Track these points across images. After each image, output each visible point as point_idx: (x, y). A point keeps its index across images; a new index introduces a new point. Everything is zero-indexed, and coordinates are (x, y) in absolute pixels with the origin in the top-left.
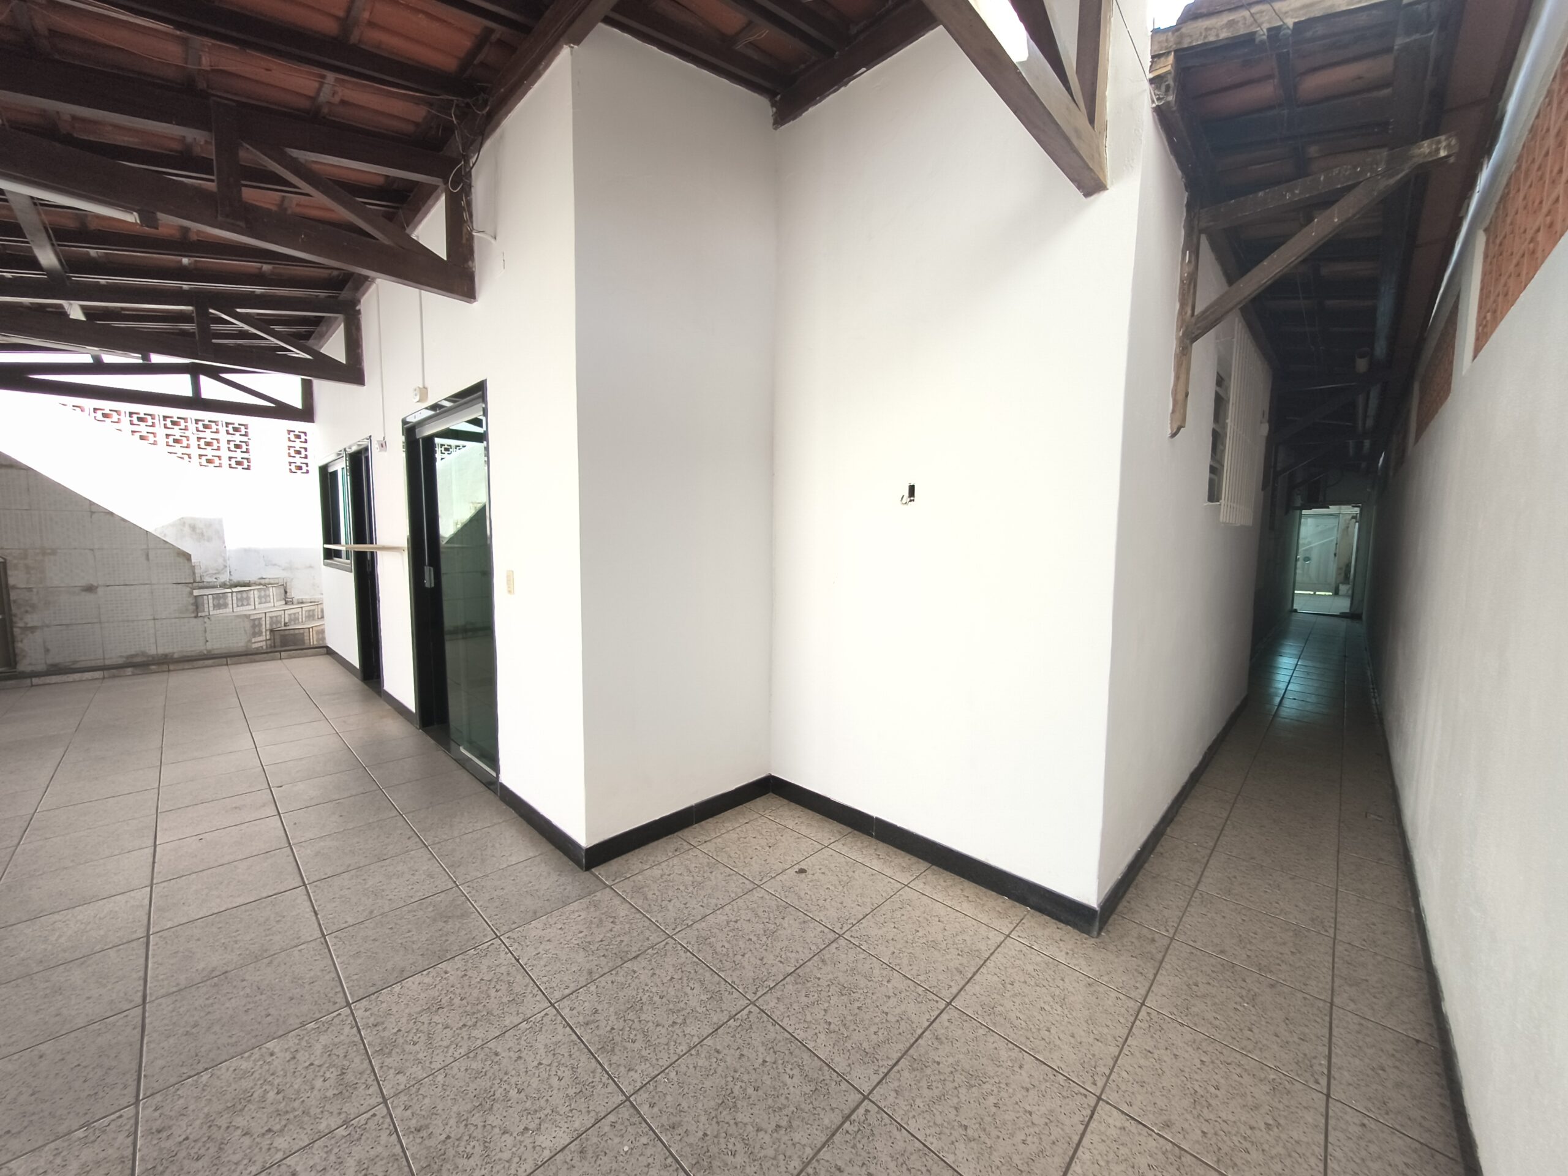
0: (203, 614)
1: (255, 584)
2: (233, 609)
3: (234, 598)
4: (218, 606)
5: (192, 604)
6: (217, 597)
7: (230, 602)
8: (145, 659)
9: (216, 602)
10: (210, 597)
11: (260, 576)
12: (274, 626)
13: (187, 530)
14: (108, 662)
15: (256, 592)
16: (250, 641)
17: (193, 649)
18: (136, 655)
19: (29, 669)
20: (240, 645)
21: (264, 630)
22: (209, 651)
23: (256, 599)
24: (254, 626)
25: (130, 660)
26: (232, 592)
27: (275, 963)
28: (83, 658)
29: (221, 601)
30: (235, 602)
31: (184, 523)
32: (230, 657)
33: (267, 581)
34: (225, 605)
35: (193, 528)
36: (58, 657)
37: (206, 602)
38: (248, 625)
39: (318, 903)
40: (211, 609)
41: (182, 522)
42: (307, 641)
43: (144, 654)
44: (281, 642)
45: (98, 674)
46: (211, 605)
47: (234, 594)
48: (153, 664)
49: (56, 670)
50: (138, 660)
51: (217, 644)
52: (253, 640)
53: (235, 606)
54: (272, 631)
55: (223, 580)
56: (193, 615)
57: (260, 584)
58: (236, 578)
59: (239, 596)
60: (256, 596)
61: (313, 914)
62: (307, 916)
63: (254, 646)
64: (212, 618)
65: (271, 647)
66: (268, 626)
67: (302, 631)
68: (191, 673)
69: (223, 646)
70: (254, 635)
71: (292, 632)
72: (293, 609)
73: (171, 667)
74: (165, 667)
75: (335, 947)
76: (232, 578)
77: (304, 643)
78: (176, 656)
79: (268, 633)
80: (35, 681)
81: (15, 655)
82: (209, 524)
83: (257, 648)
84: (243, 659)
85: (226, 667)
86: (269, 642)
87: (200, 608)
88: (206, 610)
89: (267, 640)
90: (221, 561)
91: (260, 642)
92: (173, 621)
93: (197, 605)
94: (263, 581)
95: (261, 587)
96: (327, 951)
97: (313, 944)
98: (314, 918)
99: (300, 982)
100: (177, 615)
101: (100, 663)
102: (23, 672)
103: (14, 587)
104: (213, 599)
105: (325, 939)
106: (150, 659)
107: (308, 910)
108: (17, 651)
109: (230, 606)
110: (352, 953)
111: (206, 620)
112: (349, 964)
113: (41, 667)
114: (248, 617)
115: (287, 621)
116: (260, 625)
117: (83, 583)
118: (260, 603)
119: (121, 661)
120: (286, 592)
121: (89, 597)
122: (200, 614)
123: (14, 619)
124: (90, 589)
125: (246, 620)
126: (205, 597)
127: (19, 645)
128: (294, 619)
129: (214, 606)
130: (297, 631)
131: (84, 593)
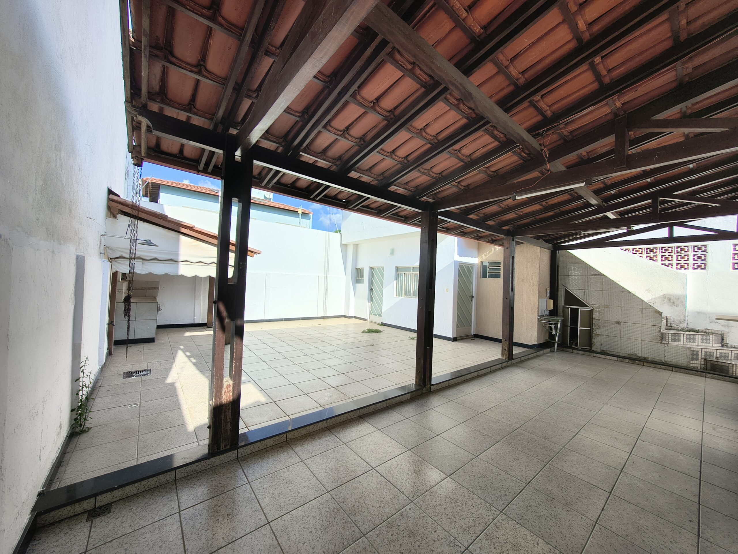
0: (665, 342)
1: (702, 331)
2: (683, 342)
3: (685, 337)
4: (674, 340)
5: (660, 336)
6: (674, 335)
7: (682, 339)
8: (636, 357)
9: (673, 338)
10: (670, 334)
11: (706, 328)
12: (708, 357)
13: (666, 300)
14: (621, 355)
15: (700, 336)
16: (689, 362)
17: (658, 358)
18: (633, 355)
19: (595, 350)
20: (683, 362)
21: (700, 358)
22: (666, 361)
23: (699, 340)
24: (693, 354)
25: (630, 356)
26: (684, 334)
27: (570, 513)
28: (613, 350)
29: (677, 338)
30: (685, 339)
31: (665, 297)
32: (674, 367)
33: (710, 331)
34: (679, 340)
35: (669, 300)
36: (605, 348)
37: (667, 336)
38: (689, 353)
39: (608, 507)
40: (670, 340)
41: (664, 296)
42: (730, 372)
43: (635, 355)
44: (711, 367)
45: (615, 358)
46: (670, 338)
47: (685, 335)
48: (638, 361)
49: (604, 353)
50: (633, 357)
51: (670, 359)
52: (691, 362)
53: (685, 341)
54: (705, 360)
55: (682, 327)
56: (660, 342)
57: (705, 332)
58: (691, 327)
59: (688, 337)
60: (700, 338)
61: (601, 509)
62: (599, 507)
63: (691, 365)
64: (669, 345)
65: (704, 369)
66: (703, 357)
67: (727, 365)
68: (652, 369)
69: (673, 361)
70: (693, 359)
71: (720, 364)
72: (724, 350)
73: (645, 364)
74: (642, 363)
75: (596, 532)
76: (688, 326)
77: (728, 373)
78: (649, 359)
79: (703, 360)
80: (595, 355)
81: (592, 344)
82: (678, 298)
83: (694, 367)
84: (682, 370)
85: (671, 372)
86: (703, 366)
87: (664, 339)
88: (667, 340)
89: (701, 364)
90: (682, 317)
91: (697, 364)
92: (650, 343)
93: (662, 337)
94: (707, 331)
95: (705, 334)
96: (591, 530)
97: (589, 521)
98: (600, 511)
99: (570, 530)
100: (652, 340)
101: (618, 354)
102: (593, 350)
103: (595, 319)
104: (672, 336)
105: (596, 524)
106: (638, 358)
107: (601, 505)
108: (593, 342)
109: (682, 341)
110: (599, 543)
111: (666, 345)
112: (594, 546)
113: (599, 350)
114: (690, 348)
115: (718, 356)
116: (697, 355)
117: (617, 320)
118: (702, 343)
119: (626, 355)
120: (723, 339)
121: (618, 326)
122: (663, 342)
123: (593, 330)
124: (618, 323)
125: (688, 350)
126: (667, 334)
127: (593, 340)
128: (726, 357)
129: (672, 340)
130: (723, 364)
131: (616, 324)
